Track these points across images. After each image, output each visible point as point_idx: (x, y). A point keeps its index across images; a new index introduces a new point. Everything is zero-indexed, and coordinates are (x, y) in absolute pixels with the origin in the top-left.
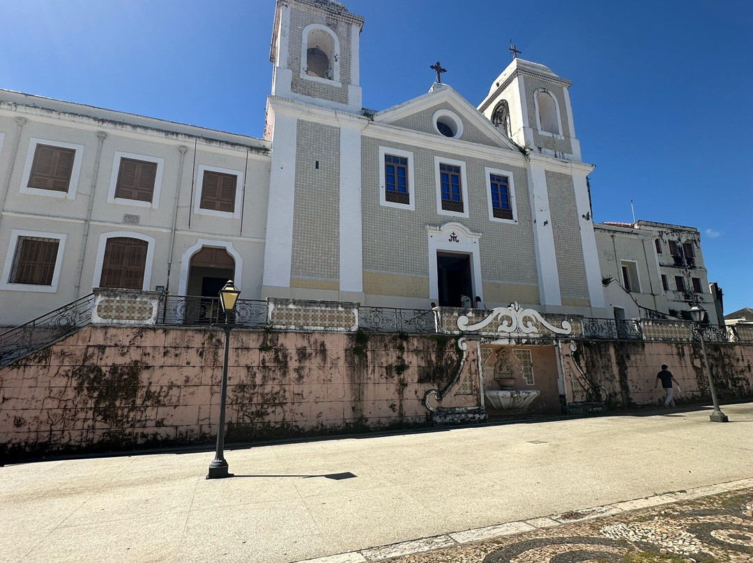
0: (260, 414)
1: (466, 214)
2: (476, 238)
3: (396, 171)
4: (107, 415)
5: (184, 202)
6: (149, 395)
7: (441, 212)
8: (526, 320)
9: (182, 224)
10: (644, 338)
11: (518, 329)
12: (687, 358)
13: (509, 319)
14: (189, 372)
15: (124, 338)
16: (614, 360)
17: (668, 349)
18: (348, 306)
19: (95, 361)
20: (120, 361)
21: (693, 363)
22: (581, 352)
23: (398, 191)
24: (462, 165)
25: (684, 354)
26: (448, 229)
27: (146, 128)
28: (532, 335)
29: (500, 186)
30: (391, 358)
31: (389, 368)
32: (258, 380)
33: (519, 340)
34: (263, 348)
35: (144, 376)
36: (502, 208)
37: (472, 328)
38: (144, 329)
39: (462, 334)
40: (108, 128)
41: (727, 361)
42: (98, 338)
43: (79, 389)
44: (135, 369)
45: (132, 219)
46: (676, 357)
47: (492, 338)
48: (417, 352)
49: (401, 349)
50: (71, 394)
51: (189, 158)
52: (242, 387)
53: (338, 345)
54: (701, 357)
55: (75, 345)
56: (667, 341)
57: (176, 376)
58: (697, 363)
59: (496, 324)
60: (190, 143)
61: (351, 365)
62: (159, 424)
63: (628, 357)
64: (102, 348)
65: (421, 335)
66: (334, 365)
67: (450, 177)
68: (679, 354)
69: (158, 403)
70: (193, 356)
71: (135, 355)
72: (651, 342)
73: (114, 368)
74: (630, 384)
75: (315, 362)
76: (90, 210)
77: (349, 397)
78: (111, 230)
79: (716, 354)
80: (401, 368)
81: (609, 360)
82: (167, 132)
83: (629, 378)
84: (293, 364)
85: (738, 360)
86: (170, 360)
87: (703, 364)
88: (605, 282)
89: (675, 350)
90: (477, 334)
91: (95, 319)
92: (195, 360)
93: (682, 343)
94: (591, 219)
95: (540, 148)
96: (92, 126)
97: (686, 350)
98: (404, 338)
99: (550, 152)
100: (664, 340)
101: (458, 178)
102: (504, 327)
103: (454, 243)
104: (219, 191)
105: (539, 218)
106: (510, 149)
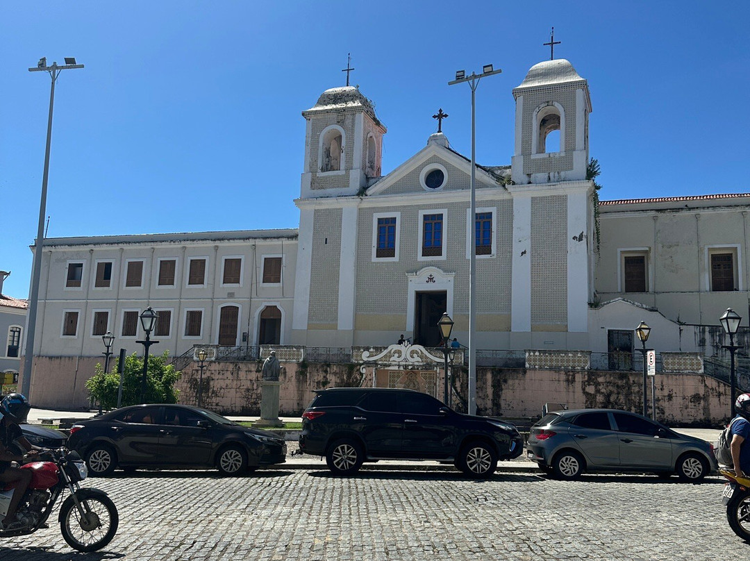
0: (255, 403)
1: (443, 257)
2: (451, 277)
3: (387, 227)
5: (254, 281)
6: (213, 392)
7: (421, 258)
8: (412, 352)
10: (527, 365)
11: (406, 360)
12: (578, 384)
13: (399, 352)
14: (228, 382)
15: (205, 366)
16: (489, 382)
17: (554, 375)
18: (298, 348)
19: (195, 376)
20: (203, 376)
21: (584, 389)
22: (458, 376)
23: (386, 249)
24: (444, 212)
25: (573, 380)
26: (425, 273)
28: (417, 364)
30: (320, 378)
31: (318, 383)
32: (255, 387)
33: (406, 367)
34: (258, 371)
35: (212, 383)
36: (482, 246)
37: (371, 359)
38: (211, 362)
39: (365, 363)
42: (196, 366)
43: (190, 388)
44: (209, 380)
45: (231, 295)
46: (563, 384)
47: (386, 365)
48: (335, 374)
49: (326, 372)
50: (188, 390)
51: (256, 252)
52: (248, 390)
53: (292, 370)
54: (597, 384)
55: (189, 369)
56: (555, 369)
57: (222, 384)
58: (591, 389)
59: (389, 356)
60: (256, 242)
61: (298, 381)
62: (217, 405)
63: (505, 381)
64: (197, 371)
65: (339, 364)
66: (290, 380)
67: (433, 225)
68: (567, 380)
69: (216, 396)
70: (229, 374)
71: (208, 374)
72: (534, 369)
73: (201, 379)
74: (502, 403)
76: (213, 292)
77: (296, 398)
78: (223, 303)
79: (620, 382)
80: (326, 383)
81: (485, 383)
82: (244, 239)
83: (502, 398)
86: (221, 376)
87: (598, 391)
88: (594, 304)
89: (563, 377)
90: (375, 363)
91: (195, 358)
92: (230, 376)
93: (574, 371)
94: (584, 239)
95: (529, 175)
96: (210, 244)
97: (579, 378)
98: (329, 365)
99: (542, 176)
100: (551, 369)
101: (440, 225)
102: (395, 358)
103: (431, 284)
104: (273, 270)
105: (517, 249)
106: (494, 186)
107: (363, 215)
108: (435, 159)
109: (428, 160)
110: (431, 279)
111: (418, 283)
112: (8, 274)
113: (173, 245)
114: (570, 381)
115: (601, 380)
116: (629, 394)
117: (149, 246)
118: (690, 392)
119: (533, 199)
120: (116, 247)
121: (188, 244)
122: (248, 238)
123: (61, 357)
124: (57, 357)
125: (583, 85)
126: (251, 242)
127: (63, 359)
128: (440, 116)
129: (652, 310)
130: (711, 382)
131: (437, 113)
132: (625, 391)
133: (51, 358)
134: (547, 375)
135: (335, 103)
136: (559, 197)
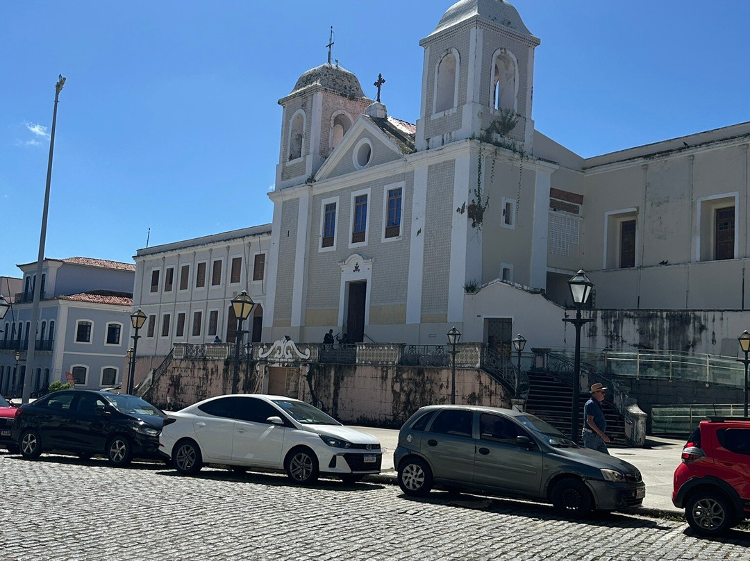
1: (366, 243)
2: (370, 264)
3: (331, 217)
5: (249, 278)
6: (181, 389)
7: (351, 245)
8: (287, 348)
10: (357, 361)
11: (283, 356)
12: (389, 382)
13: (280, 349)
14: (189, 379)
15: (178, 364)
16: (332, 381)
17: (374, 371)
20: (177, 373)
21: (392, 387)
22: (314, 374)
23: (330, 236)
24: (369, 192)
25: (386, 377)
26: (353, 261)
27: (237, 238)
28: (289, 360)
29: (396, 201)
33: (284, 363)
35: (181, 380)
36: (394, 226)
37: (264, 356)
39: (261, 360)
41: (428, 386)
42: (174, 364)
44: (180, 377)
46: (379, 380)
47: (272, 362)
51: (251, 249)
53: (221, 367)
54: (402, 381)
55: (170, 367)
56: (374, 364)
58: (397, 387)
59: (274, 353)
60: (251, 239)
61: (224, 378)
63: (342, 379)
64: (175, 368)
66: (220, 378)
67: (361, 208)
68: (382, 377)
69: (183, 392)
70: (190, 371)
71: (180, 371)
72: (362, 365)
73: (176, 377)
74: (339, 402)
75: (215, 375)
76: (225, 292)
78: (230, 302)
79: (418, 379)
81: (329, 381)
83: (339, 397)
85: (441, 386)
86: (185, 374)
87: (402, 389)
88: (470, 289)
89: (380, 373)
90: (266, 360)
91: (174, 356)
93: (387, 367)
94: (466, 211)
96: (225, 244)
97: (390, 374)
99: (438, 138)
100: (372, 364)
101: (365, 207)
102: (277, 355)
103: (357, 273)
104: (260, 267)
105: (414, 228)
108: (365, 133)
109: (360, 135)
110: (357, 268)
111: (348, 273)
114: (384, 378)
115: (405, 376)
117: (192, 250)
118: (468, 392)
119: (429, 168)
120: (176, 253)
121: (212, 246)
126: (247, 240)
128: (380, 82)
129: (533, 292)
130: (485, 379)
131: (377, 80)
132: (420, 390)
134: (370, 371)
136: (449, 162)
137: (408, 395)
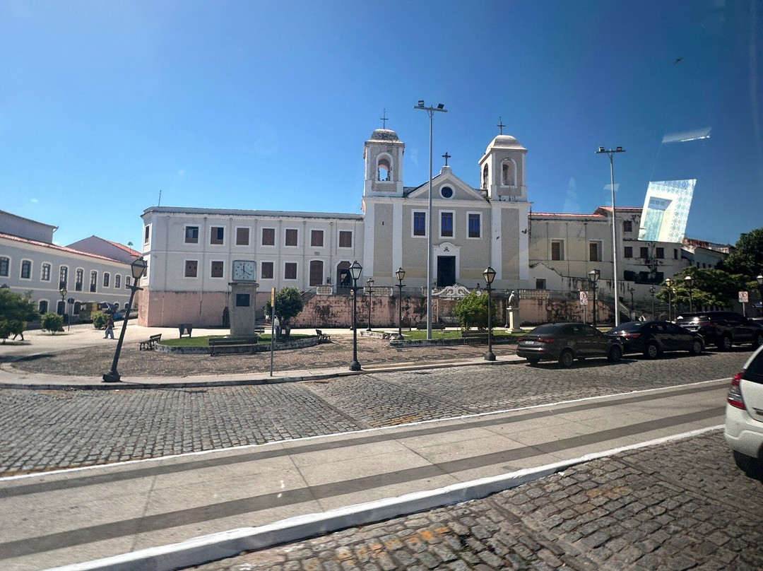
0: (362, 321)
1: (454, 237)
2: (458, 249)
3: (420, 218)
4: (323, 319)
5: (334, 245)
6: (332, 314)
7: (441, 237)
8: (459, 290)
9: (333, 254)
11: (456, 294)
12: (544, 306)
13: (452, 290)
14: (341, 308)
15: (325, 298)
16: (501, 306)
17: (533, 302)
18: (389, 288)
19: (318, 305)
20: (324, 305)
21: (546, 308)
23: (419, 230)
24: (454, 212)
25: (542, 304)
26: (443, 246)
27: (318, 218)
28: (462, 296)
29: (474, 220)
30: (404, 305)
31: (403, 308)
32: (361, 311)
33: (455, 298)
34: (362, 301)
35: (331, 309)
36: (474, 232)
37: (436, 294)
38: (330, 296)
40: (306, 219)
41: (569, 307)
42: (319, 299)
43: (316, 312)
44: (328, 307)
45: (317, 254)
46: (537, 306)
47: (444, 298)
48: (413, 303)
49: (408, 302)
50: (314, 313)
51: (334, 227)
53: (386, 301)
54: (552, 306)
55: (313, 300)
57: (338, 309)
58: (549, 308)
59: (446, 292)
60: (334, 221)
61: (390, 307)
62: (336, 322)
64: (320, 301)
65: (415, 297)
66: (384, 307)
67: (447, 218)
68: (539, 304)
69: (335, 316)
70: (342, 303)
71: (328, 303)
73: (323, 307)
75: (379, 305)
76: (304, 251)
77: (389, 316)
78: (312, 258)
79: (563, 305)
80: (408, 308)
82: (326, 218)
84: (372, 306)
85: (577, 307)
86: (337, 305)
87: (553, 309)
88: (531, 266)
89: (537, 302)
90: (438, 296)
91: (318, 293)
92: (344, 305)
93: (542, 299)
94: (527, 233)
95: (500, 196)
96: (301, 220)
97: (544, 303)
98: (409, 298)
99: (506, 197)
100: (532, 298)
101: (451, 219)
102: (450, 293)
103: (446, 252)
104: (346, 239)
105: (494, 235)
106: (481, 200)
107: (406, 209)
108: (447, 181)
109: (444, 181)
110: (447, 249)
111: (439, 251)
112: (57, 228)
113: (272, 219)
114: (540, 304)
115: (554, 303)
116: (566, 310)
117: (254, 218)
119: (502, 209)
120: (227, 217)
121: (284, 219)
122: (329, 218)
123: (186, 292)
124: (183, 292)
125: (525, 152)
126: (331, 220)
127: (188, 294)
128: (446, 156)
129: (553, 269)
130: (600, 304)
131: (444, 154)
132: (564, 309)
133: (177, 292)
134: (529, 301)
135: (383, 139)
136: (514, 209)
137: (557, 311)
